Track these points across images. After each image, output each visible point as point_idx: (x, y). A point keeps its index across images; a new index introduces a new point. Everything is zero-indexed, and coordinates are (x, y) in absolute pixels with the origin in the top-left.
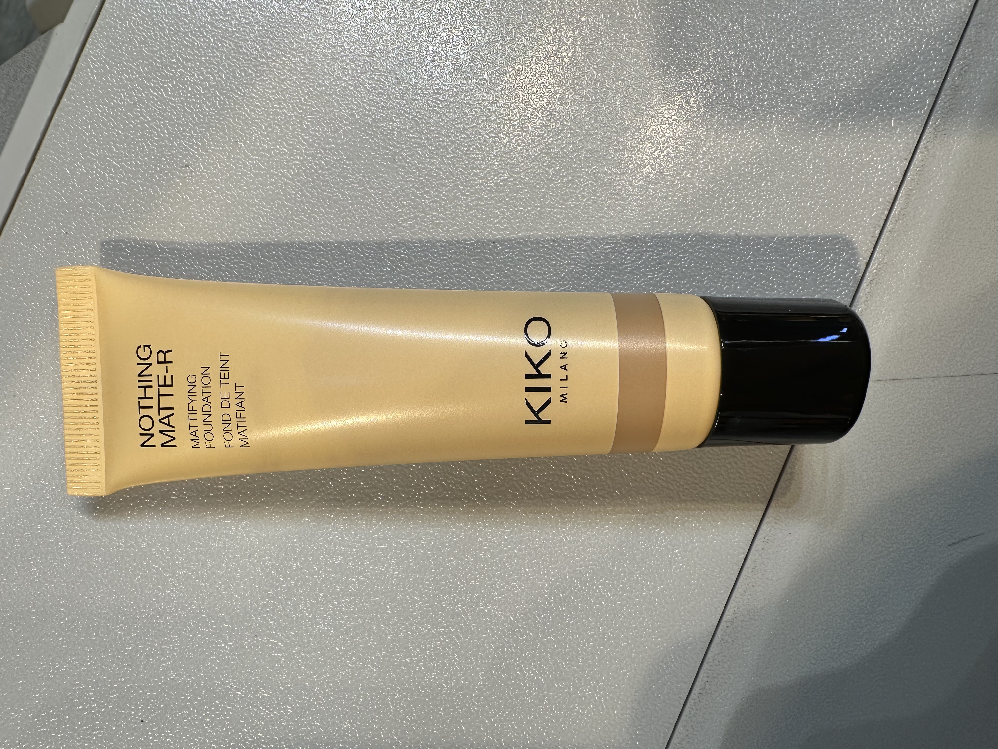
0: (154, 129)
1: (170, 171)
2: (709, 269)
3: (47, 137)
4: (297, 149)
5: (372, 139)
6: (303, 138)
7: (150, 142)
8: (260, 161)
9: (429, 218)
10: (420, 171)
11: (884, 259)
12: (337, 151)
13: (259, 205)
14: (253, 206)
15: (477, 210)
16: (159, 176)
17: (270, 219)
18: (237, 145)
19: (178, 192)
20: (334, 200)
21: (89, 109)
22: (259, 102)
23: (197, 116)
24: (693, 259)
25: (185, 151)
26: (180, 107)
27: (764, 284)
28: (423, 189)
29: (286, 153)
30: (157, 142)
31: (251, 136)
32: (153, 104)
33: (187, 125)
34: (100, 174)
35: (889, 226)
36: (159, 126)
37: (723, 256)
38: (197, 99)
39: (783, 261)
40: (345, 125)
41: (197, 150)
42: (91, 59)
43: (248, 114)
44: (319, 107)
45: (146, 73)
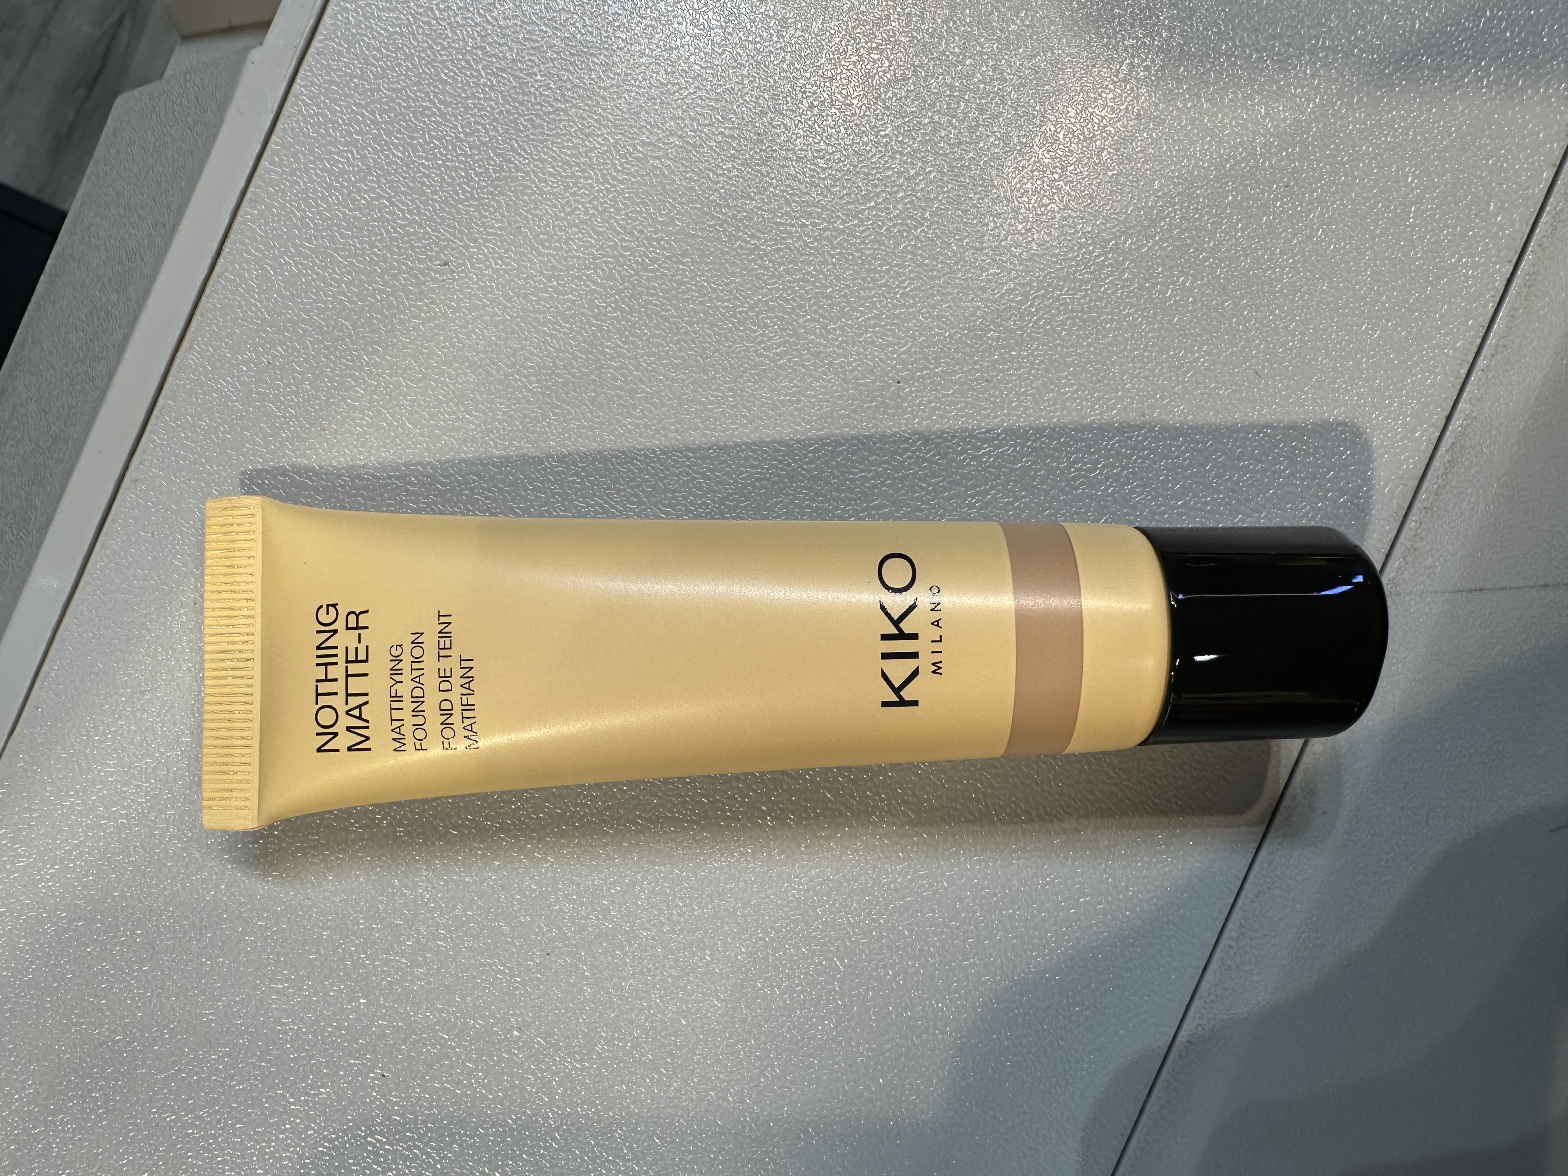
0: (398, 207)
1: (421, 271)
3: (239, 218)
4: (609, 239)
5: (721, 225)
6: (619, 224)
7: (392, 227)
8: (554, 256)
9: (802, 345)
10: (791, 275)
11: (1472, 412)
12: (667, 242)
13: (553, 323)
14: (544, 324)
15: (874, 333)
16: (405, 279)
17: (570, 344)
18: (520, 232)
19: (433, 302)
20: (662, 317)
21: (301, 177)
22: (553, 167)
23: (461, 188)
25: (443, 240)
26: (437, 175)
27: (1295, 447)
28: (795, 301)
29: (593, 246)
30: (402, 227)
31: (540, 219)
32: (396, 171)
33: (446, 202)
34: (318, 274)
35: (1481, 363)
36: (403, 204)
37: (1235, 405)
38: (460, 162)
40: (681, 203)
41: (461, 240)
42: (303, 101)
43: (536, 186)
44: (642, 176)
45: (386, 123)
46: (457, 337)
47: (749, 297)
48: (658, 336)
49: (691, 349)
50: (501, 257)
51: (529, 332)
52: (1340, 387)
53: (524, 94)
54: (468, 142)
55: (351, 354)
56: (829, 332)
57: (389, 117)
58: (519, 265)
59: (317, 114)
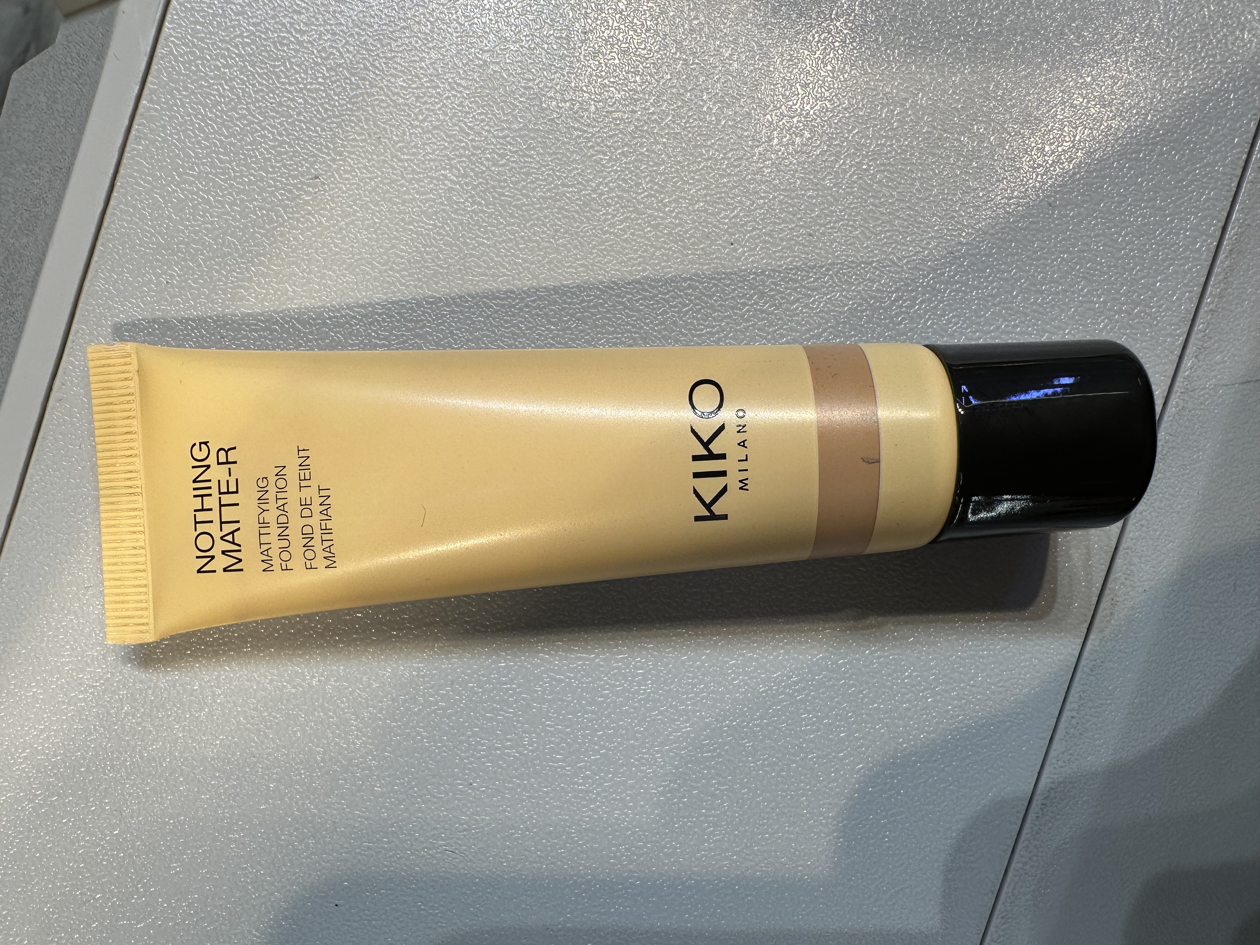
0: (268, 130)
1: (295, 186)
2: (1017, 254)
3: (126, 154)
4: (461, 141)
6: (467, 125)
7: (265, 149)
8: (412, 161)
9: (643, 219)
10: (626, 157)
11: (1244, 221)
12: (513, 138)
13: (418, 222)
14: (410, 223)
15: (706, 202)
16: (281, 195)
17: (435, 239)
18: (380, 143)
19: (308, 214)
20: (515, 206)
21: (178, 112)
22: (404, 81)
23: (323, 108)
24: (995, 243)
25: (312, 156)
26: (300, 98)
27: (1089, 268)
28: (632, 181)
29: (446, 148)
30: (273, 147)
31: (398, 129)
32: (263, 97)
33: (311, 122)
34: (202, 198)
36: (274, 127)
37: (1034, 235)
38: (320, 84)
39: (1112, 234)
40: (521, 102)
41: (328, 154)
42: (172, 42)
43: (391, 99)
44: (484, 81)
45: (250, 55)
46: (333, 242)
47: (591, 180)
48: (513, 224)
49: (544, 232)
50: (365, 167)
51: (397, 231)
52: (1126, 210)
54: (325, 66)
55: (239, 268)
56: (665, 205)
57: (252, 49)
58: (383, 172)
59: (186, 53)
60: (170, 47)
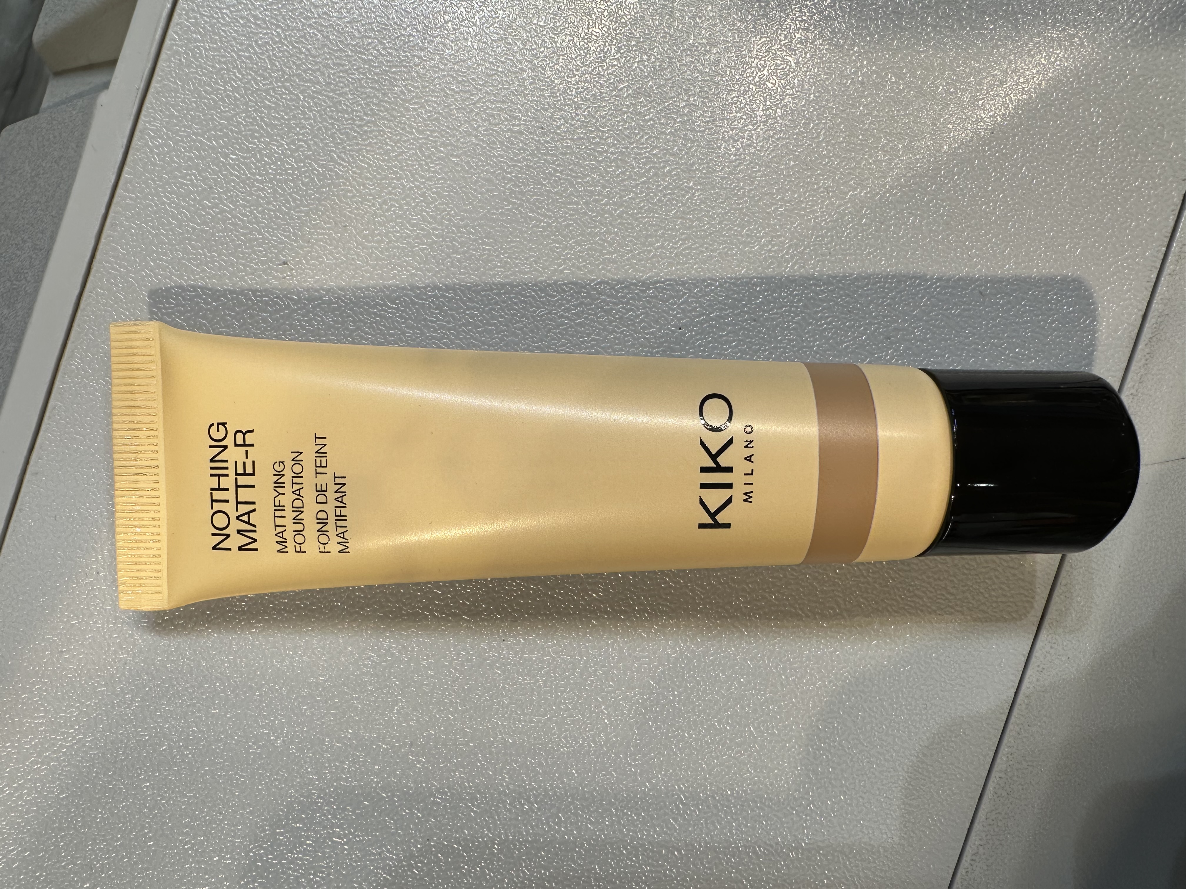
0: (239, 218)
1: (264, 271)
2: (950, 339)
3: (103, 240)
4: (423, 229)
5: (517, 209)
6: (430, 215)
7: (235, 236)
8: (376, 248)
9: (597, 304)
10: (580, 246)
11: (1164, 310)
12: (473, 227)
13: (380, 306)
15: (655, 288)
16: (251, 279)
17: (398, 322)
18: (346, 231)
19: (276, 298)
21: (153, 201)
22: (369, 172)
23: (291, 197)
24: (929, 329)
25: (281, 243)
26: (270, 188)
29: (409, 236)
30: (244, 235)
31: (363, 217)
32: (234, 187)
33: (280, 210)
34: (175, 282)
35: (1169, 267)
36: (244, 215)
37: (965, 322)
38: (290, 174)
39: (1040, 321)
40: (481, 193)
41: (296, 241)
42: (149, 135)
43: (356, 190)
44: (446, 173)
45: (222, 147)
46: (300, 325)
47: (545, 268)
48: (472, 308)
49: (501, 316)
50: (331, 253)
51: (362, 314)
53: (338, 111)
54: (294, 158)
56: (617, 292)
57: (224, 142)
58: (347, 259)
59: (161, 145)
60: (145, 139)
